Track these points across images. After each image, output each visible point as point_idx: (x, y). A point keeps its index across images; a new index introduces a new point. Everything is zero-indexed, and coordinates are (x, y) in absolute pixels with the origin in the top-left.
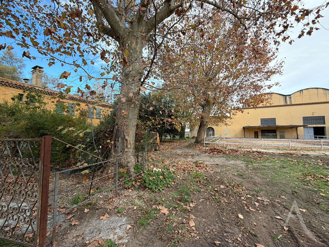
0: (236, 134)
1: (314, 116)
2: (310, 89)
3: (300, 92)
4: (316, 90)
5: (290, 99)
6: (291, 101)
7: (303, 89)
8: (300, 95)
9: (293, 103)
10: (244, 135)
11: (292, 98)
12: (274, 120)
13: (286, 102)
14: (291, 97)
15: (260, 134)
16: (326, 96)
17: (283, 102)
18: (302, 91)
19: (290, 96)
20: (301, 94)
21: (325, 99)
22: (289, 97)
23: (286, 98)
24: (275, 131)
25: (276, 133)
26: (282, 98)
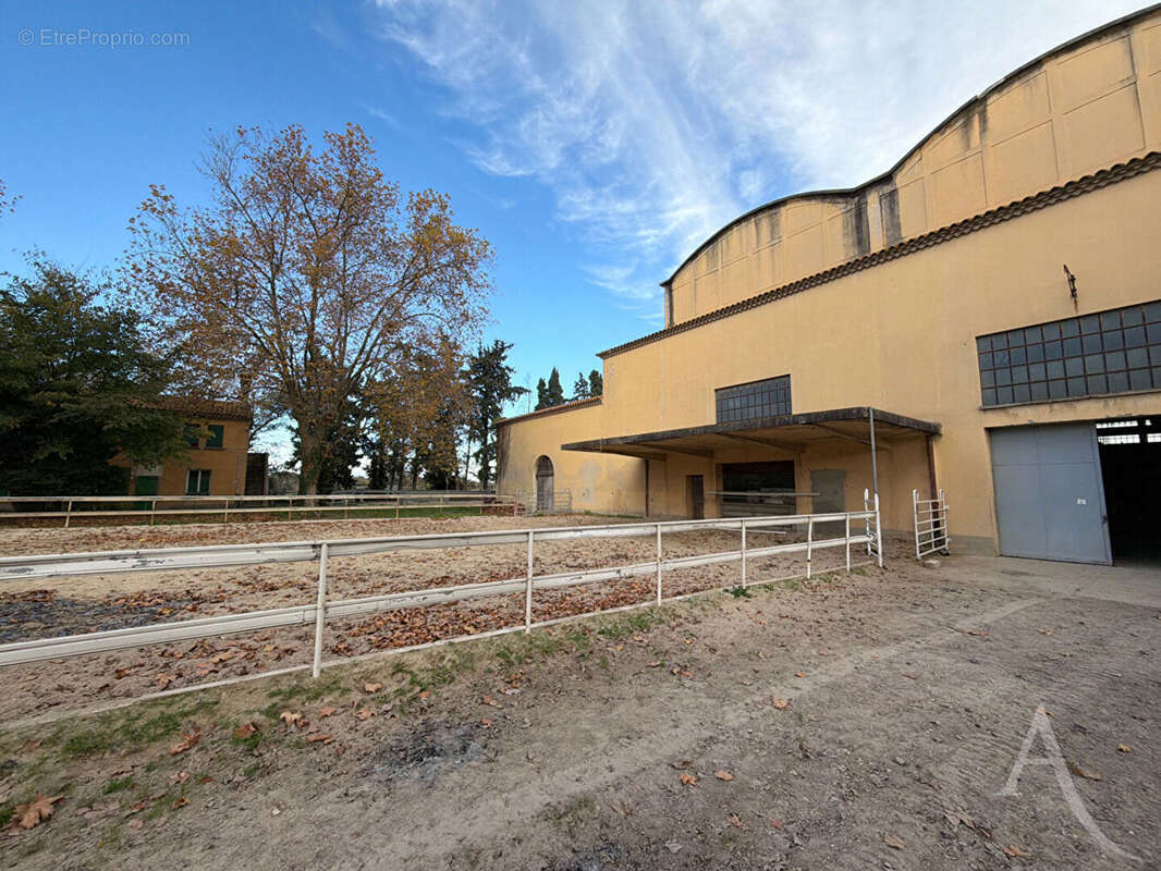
0: (619, 492)
1: (1080, 314)
2: (1048, 67)
3: (967, 125)
4: (1112, 48)
5: (886, 210)
6: (894, 224)
7: (979, 92)
8: (968, 147)
9: (909, 233)
10: (647, 496)
11: (901, 191)
12: (779, 387)
13: (861, 239)
14: (893, 193)
15: (711, 490)
18: (983, 113)
19: (887, 189)
20: (977, 140)
22: (881, 198)
23: (860, 215)
24: (788, 468)
25: (792, 486)
26: (839, 222)
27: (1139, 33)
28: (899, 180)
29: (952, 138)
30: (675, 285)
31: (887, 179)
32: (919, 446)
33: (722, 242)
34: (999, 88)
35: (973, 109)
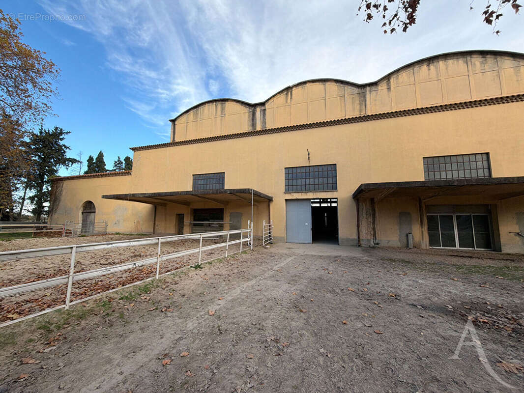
0: (138, 222)
1: (310, 165)
2: (308, 85)
3: (287, 94)
5: (262, 116)
6: (264, 122)
9: (269, 127)
10: (154, 224)
11: (267, 111)
12: (220, 177)
14: (265, 110)
15: (187, 221)
16: (343, 105)
17: (248, 125)
18: (291, 92)
19: (263, 108)
20: (289, 101)
21: (341, 111)
22: (261, 111)
23: (254, 114)
24: (221, 211)
25: (222, 219)
26: (246, 115)
27: (328, 84)
28: (267, 106)
30: (177, 123)
31: (263, 104)
34: (296, 86)
35: (289, 90)
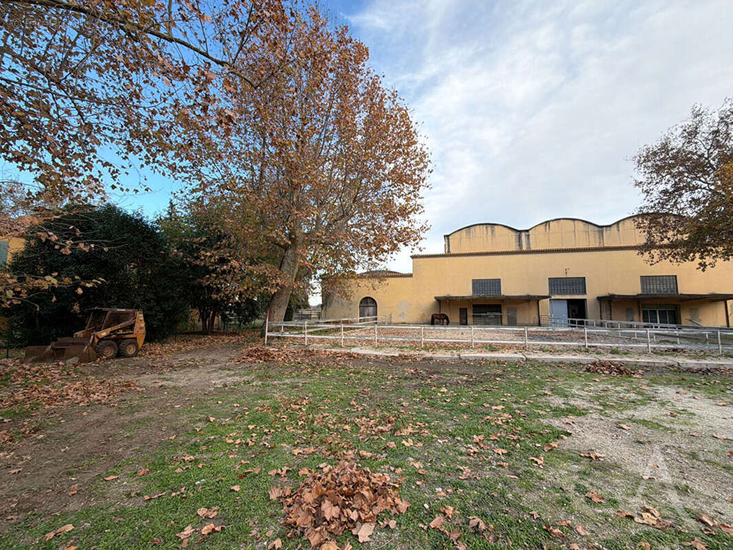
1: (568, 277)
2: (562, 221)
3: (546, 225)
4: (571, 222)
5: (527, 239)
6: (529, 244)
7: (550, 219)
9: (533, 248)
12: (497, 283)
13: (519, 245)
14: (529, 235)
15: (470, 313)
16: (588, 238)
17: (516, 245)
18: (549, 225)
19: (527, 234)
20: (547, 230)
21: (586, 241)
22: (526, 236)
23: (520, 237)
24: (499, 306)
25: (501, 312)
26: (514, 237)
27: (576, 222)
28: (530, 232)
29: (543, 227)
30: (450, 237)
31: (527, 231)
32: (535, 302)
33: (472, 229)
34: (553, 221)
35: (547, 222)
